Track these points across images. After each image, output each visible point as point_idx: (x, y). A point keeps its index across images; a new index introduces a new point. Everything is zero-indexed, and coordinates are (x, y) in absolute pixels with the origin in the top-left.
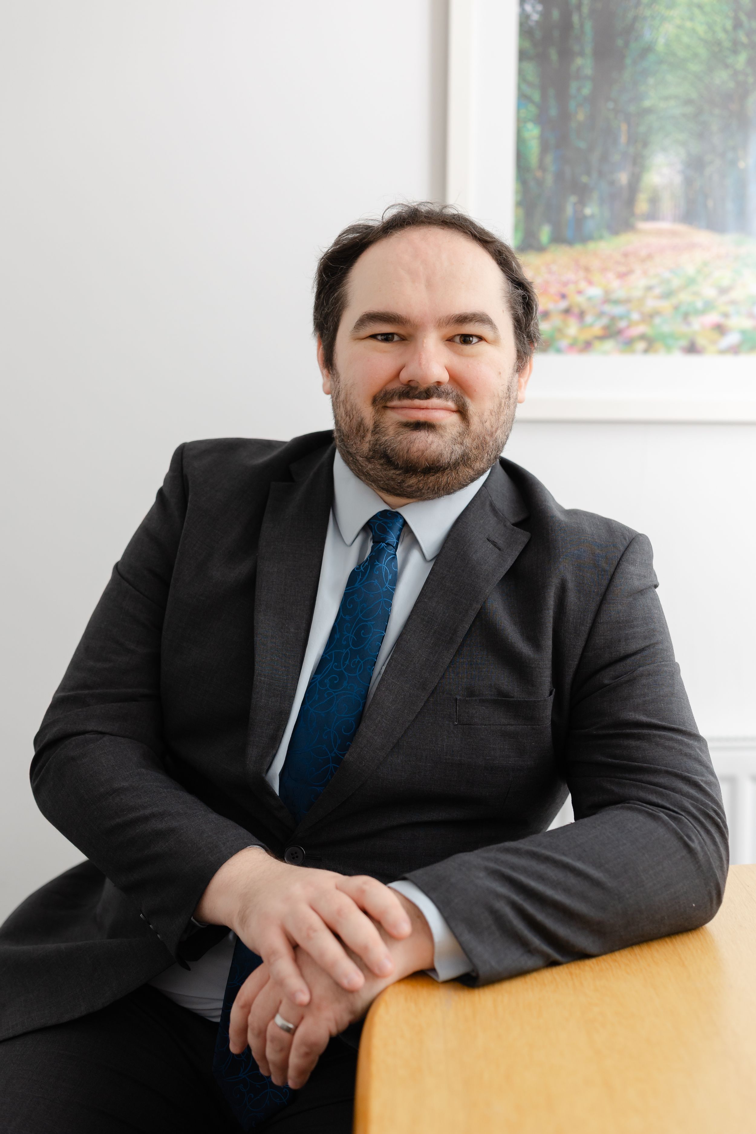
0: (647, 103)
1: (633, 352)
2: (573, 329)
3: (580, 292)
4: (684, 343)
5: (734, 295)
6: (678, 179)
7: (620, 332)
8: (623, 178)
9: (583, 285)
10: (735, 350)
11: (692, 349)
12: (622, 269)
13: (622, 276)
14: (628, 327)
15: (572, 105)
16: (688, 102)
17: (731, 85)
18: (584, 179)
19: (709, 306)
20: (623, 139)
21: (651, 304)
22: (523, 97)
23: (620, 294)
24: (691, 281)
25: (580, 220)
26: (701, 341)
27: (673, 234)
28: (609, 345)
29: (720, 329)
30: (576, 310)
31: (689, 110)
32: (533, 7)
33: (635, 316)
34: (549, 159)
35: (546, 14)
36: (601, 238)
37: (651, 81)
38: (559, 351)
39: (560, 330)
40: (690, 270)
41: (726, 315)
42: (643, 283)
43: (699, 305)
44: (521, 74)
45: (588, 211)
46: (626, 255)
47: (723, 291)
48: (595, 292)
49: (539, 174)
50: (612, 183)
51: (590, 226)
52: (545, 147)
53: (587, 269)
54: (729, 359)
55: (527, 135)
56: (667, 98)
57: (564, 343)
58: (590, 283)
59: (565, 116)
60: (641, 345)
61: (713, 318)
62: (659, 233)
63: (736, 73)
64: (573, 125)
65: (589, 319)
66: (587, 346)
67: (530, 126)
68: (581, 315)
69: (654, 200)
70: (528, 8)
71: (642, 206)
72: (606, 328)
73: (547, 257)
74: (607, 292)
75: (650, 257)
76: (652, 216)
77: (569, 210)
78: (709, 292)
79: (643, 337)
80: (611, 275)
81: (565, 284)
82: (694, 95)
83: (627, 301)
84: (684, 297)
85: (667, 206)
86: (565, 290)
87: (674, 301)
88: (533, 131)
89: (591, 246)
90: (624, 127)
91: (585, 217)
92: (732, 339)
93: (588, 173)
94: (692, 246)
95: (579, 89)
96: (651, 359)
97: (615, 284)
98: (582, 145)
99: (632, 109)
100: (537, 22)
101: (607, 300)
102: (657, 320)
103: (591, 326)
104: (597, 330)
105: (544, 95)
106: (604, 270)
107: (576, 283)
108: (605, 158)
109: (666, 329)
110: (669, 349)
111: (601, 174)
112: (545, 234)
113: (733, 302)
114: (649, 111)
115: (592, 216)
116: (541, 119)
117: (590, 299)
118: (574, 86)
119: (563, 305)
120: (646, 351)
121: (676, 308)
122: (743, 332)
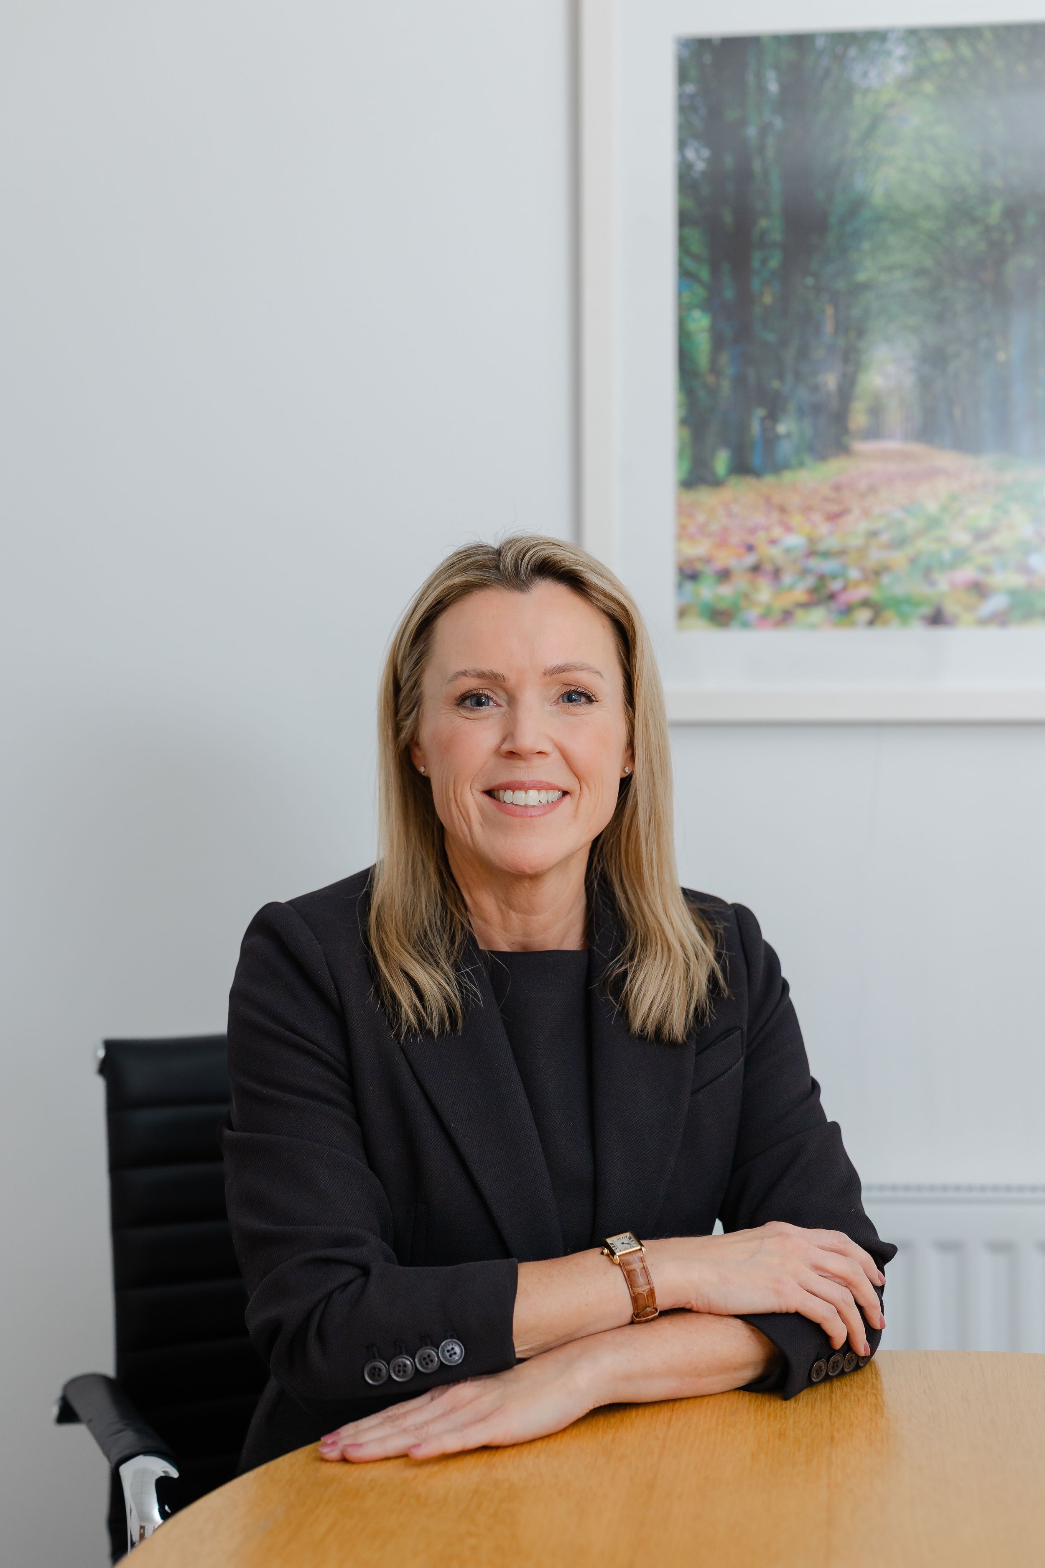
0: (861, 277)
1: (853, 624)
2: (764, 593)
3: (773, 542)
4: (927, 610)
5: (997, 540)
6: (909, 381)
7: (832, 597)
8: (830, 381)
9: (777, 532)
10: (1001, 619)
11: (937, 619)
12: (834, 508)
13: (833, 517)
14: (845, 589)
15: (756, 283)
16: (921, 272)
17: (982, 246)
18: (775, 384)
19: (960, 557)
20: (829, 327)
21: (875, 556)
22: (685, 274)
23: (832, 542)
24: (934, 523)
25: (770, 440)
26: (951, 608)
27: (906, 456)
28: (818, 614)
29: (979, 590)
30: (768, 567)
31: (922, 283)
32: (697, 151)
33: (854, 574)
34: (724, 359)
35: (714, 162)
36: (801, 465)
37: (866, 245)
38: (745, 625)
39: (746, 596)
40: (932, 507)
41: (986, 570)
42: (863, 526)
43: (947, 555)
44: (683, 244)
45: (782, 429)
46: (837, 488)
47: (980, 535)
48: (795, 540)
49: (711, 379)
50: (815, 388)
51: (785, 449)
52: (718, 342)
53: (783, 510)
54: (993, 633)
55: (692, 326)
56: (890, 269)
57: (753, 613)
58: (788, 529)
59: (746, 298)
60: (864, 615)
61: (967, 573)
62: (885, 456)
63: (988, 230)
64: (757, 310)
65: (787, 579)
66: (786, 617)
67: (697, 314)
68: (777, 573)
69: (876, 411)
70: (690, 154)
71: (859, 418)
72: (814, 591)
73: (726, 494)
74: (812, 540)
75: (872, 489)
76: (874, 433)
77: (756, 427)
78: (962, 538)
79: (865, 603)
80: (817, 517)
81: (753, 531)
82: (928, 263)
83: (842, 552)
84: (924, 545)
85: (894, 417)
86: (752, 540)
87: (910, 550)
88: (701, 322)
89: (788, 477)
90: (829, 311)
91: (777, 437)
92: (997, 603)
93: (781, 377)
94: (933, 473)
95: (764, 262)
96: (878, 634)
97: (824, 528)
98: (770, 337)
99: (840, 285)
100: (703, 173)
101: (812, 553)
102: (886, 579)
103: (791, 588)
104: (799, 594)
105: (715, 270)
106: (807, 510)
107: (767, 529)
108: (803, 353)
109: (899, 590)
110: (904, 619)
111: (798, 376)
112: (721, 461)
113: (996, 551)
114: (865, 286)
115: (788, 435)
116: (710, 305)
117: (788, 551)
118: (756, 258)
119: (750, 560)
120: (871, 623)
121: (913, 561)
122: (1012, 593)
